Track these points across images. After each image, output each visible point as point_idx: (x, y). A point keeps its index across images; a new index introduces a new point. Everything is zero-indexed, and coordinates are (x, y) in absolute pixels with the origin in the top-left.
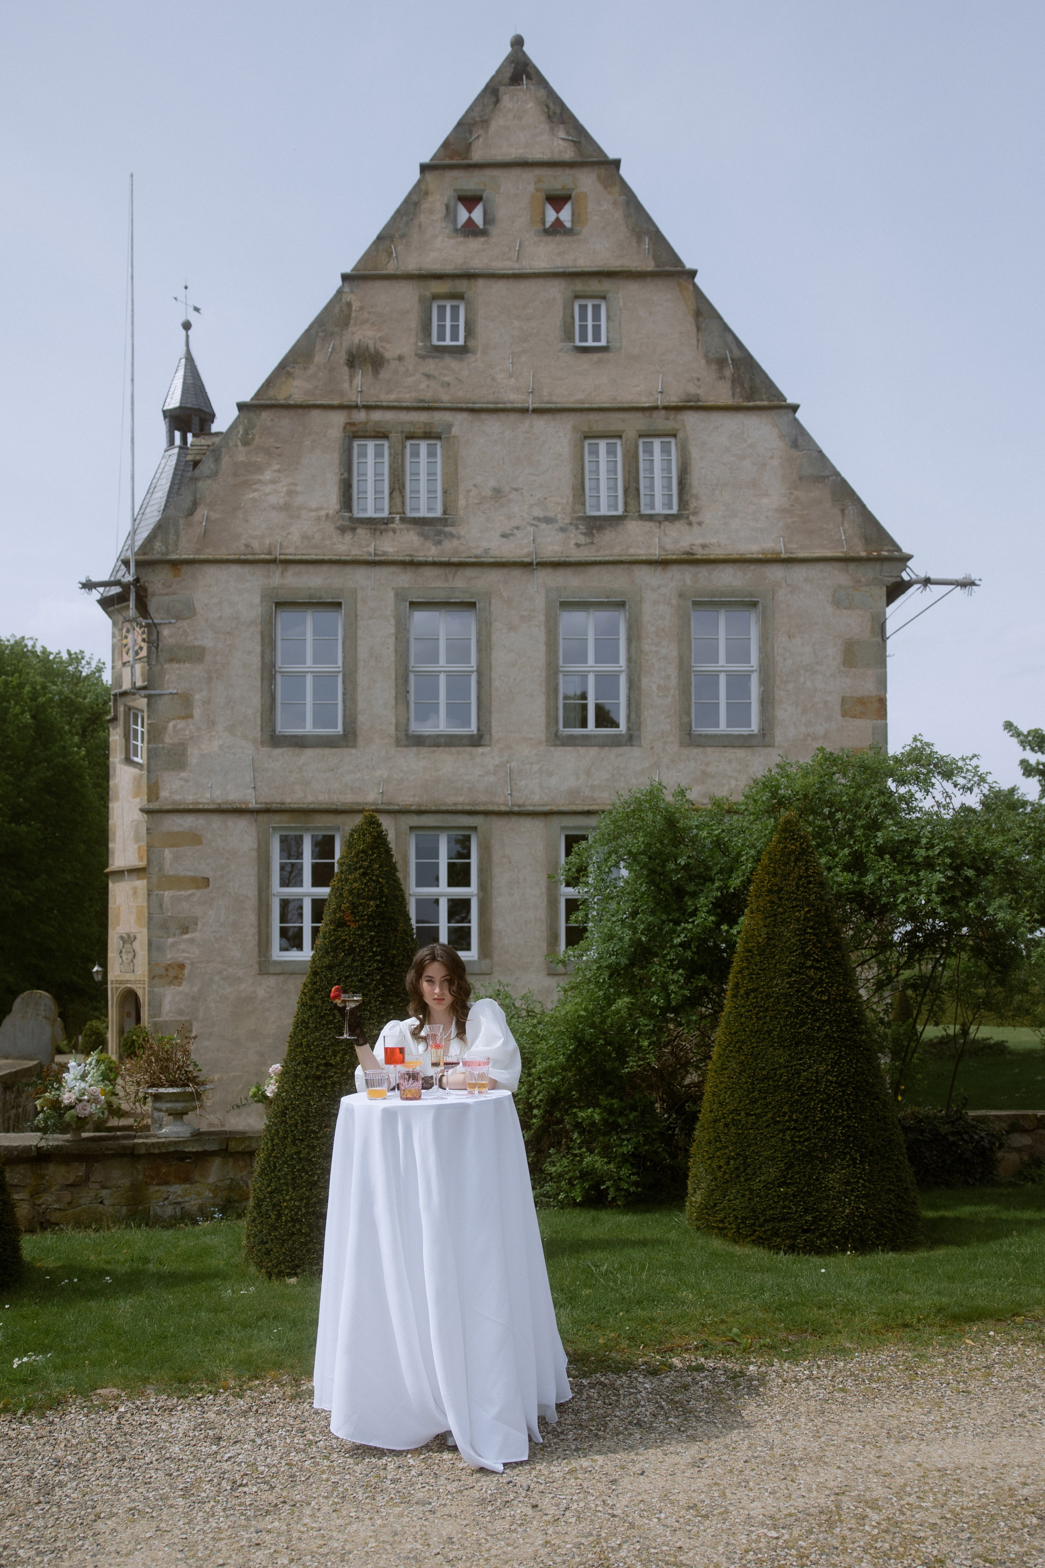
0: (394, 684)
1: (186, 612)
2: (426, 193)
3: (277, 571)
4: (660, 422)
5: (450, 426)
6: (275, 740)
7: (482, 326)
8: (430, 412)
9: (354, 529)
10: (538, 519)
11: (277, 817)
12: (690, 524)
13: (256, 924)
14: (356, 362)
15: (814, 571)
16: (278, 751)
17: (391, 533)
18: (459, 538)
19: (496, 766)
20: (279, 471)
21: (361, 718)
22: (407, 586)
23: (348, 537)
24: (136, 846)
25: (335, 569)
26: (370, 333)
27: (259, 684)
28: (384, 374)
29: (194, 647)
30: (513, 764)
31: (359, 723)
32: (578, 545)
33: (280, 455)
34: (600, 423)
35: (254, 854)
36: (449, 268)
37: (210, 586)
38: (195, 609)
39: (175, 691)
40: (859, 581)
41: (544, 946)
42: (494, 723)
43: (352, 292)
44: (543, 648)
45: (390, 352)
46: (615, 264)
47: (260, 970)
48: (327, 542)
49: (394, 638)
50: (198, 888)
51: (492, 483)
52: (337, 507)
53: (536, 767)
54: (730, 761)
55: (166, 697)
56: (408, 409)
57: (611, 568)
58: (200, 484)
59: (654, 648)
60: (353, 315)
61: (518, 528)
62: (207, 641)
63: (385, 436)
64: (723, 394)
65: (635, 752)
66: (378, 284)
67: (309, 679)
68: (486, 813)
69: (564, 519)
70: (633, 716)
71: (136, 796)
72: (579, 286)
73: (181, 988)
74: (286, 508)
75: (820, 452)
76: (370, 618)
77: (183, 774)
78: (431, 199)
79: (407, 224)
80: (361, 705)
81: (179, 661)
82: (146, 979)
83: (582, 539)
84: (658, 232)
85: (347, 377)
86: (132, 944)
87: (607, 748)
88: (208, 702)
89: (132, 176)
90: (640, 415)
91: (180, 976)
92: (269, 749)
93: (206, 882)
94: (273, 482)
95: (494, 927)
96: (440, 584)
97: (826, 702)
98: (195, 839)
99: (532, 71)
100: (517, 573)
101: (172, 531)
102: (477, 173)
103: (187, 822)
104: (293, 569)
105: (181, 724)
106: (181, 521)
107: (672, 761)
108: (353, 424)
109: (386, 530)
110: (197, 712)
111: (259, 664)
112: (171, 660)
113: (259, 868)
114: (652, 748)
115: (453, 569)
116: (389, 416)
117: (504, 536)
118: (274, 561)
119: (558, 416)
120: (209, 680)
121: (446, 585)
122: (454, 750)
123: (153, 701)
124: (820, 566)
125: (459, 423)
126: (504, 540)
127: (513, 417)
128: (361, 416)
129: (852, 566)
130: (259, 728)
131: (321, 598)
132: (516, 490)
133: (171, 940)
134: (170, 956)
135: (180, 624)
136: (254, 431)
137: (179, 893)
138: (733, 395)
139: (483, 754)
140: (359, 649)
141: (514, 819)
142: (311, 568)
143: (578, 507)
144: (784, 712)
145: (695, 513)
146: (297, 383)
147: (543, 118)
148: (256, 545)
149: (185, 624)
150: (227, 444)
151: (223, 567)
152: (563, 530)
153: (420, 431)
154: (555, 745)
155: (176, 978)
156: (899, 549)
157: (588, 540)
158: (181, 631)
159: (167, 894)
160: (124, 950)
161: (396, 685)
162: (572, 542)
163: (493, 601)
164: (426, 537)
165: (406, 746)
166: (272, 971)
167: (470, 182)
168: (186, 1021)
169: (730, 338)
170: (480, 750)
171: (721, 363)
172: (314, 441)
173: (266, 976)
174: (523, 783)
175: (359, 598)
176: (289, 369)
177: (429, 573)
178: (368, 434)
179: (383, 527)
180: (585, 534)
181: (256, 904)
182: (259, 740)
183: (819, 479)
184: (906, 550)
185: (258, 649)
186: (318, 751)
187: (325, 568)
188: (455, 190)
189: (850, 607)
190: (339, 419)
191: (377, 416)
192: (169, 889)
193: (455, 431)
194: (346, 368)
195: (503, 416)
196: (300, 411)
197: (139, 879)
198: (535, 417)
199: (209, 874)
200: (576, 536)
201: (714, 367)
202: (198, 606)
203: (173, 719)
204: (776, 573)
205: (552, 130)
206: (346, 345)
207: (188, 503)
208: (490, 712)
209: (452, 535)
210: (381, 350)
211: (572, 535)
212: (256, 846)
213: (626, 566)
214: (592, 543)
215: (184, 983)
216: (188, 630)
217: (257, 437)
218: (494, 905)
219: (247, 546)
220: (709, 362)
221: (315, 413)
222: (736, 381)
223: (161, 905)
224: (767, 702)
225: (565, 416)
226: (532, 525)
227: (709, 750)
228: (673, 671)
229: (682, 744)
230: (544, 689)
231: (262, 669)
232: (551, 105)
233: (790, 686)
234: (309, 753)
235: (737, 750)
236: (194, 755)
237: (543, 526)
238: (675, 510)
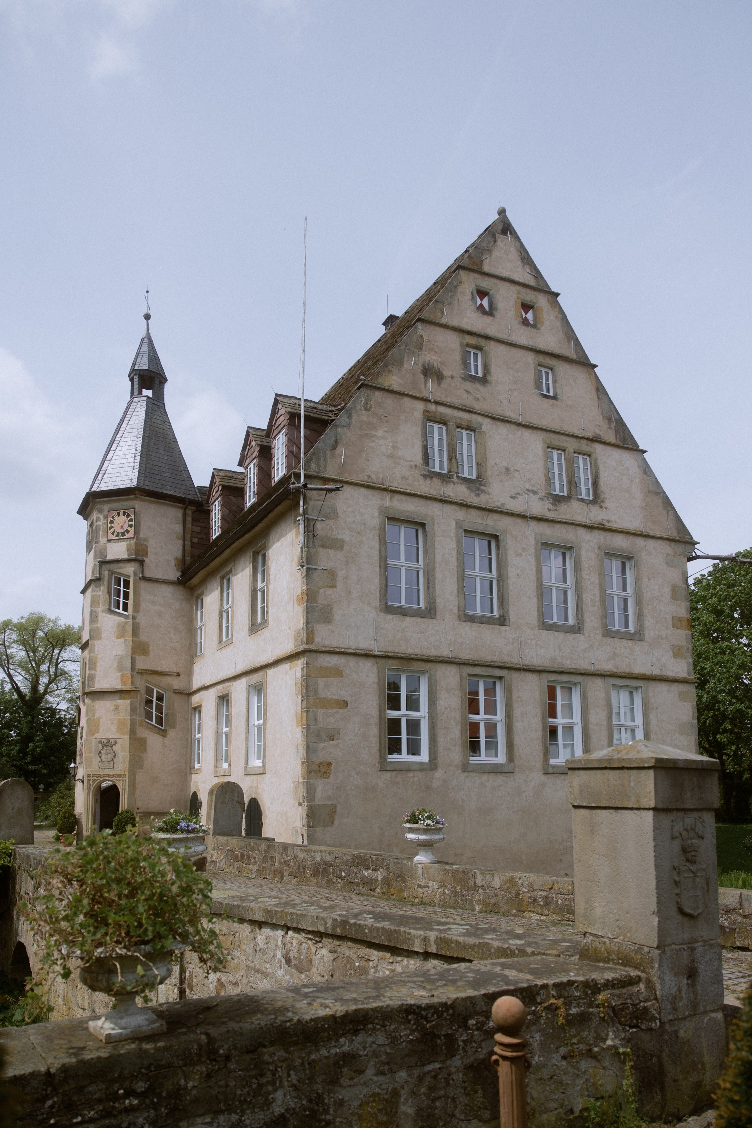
0: (456, 580)
1: (332, 515)
2: (461, 282)
3: (388, 496)
4: (585, 446)
5: (481, 425)
6: (388, 610)
7: (494, 369)
8: (470, 414)
9: (431, 478)
10: (528, 490)
11: (390, 662)
12: (601, 507)
13: (378, 735)
14: (428, 373)
15: (658, 544)
16: (390, 617)
17: (452, 484)
18: (489, 494)
19: (513, 639)
20: (387, 432)
21: (438, 601)
22: (462, 519)
23: (428, 481)
24: (119, 674)
25: (422, 501)
26: (434, 358)
27: (378, 569)
28: (444, 384)
29: (337, 539)
30: (523, 639)
31: (437, 603)
32: (549, 510)
33: (387, 422)
34: (556, 440)
35: (376, 686)
36: (474, 329)
37: (347, 499)
38: (337, 513)
39: (325, 568)
40: (676, 553)
41: (541, 754)
42: (511, 612)
43: (423, 329)
44: (534, 569)
45: (446, 373)
46: (557, 351)
47: (381, 768)
48: (416, 483)
49: (455, 551)
50: (340, 708)
51: (504, 464)
52: (422, 462)
53: (534, 642)
54: (625, 648)
55: (318, 572)
56: (459, 409)
57: (566, 526)
58: (339, 430)
59: (588, 577)
60: (424, 344)
61: (519, 494)
62: (345, 536)
63: (445, 423)
64: (611, 437)
65: (581, 638)
66: (437, 329)
67: (403, 570)
68: (510, 669)
69: (542, 493)
70: (580, 616)
71: (120, 637)
72: (541, 359)
73: (329, 780)
74: (391, 456)
75: (656, 478)
76: (442, 536)
77: (330, 627)
78: (463, 286)
79: (451, 297)
80: (438, 592)
81: (327, 548)
82: (127, 773)
83: (551, 507)
84: (577, 339)
85: (423, 381)
86: (112, 747)
87: (568, 634)
88: (346, 578)
89: (306, 218)
90: (574, 440)
91: (328, 771)
92: (385, 615)
93: (345, 704)
94: (384, 438)
95: (515, 742)
96: (479, 521)
97: (666, 618)
98: (338, 673)
99: (512, 230)
100: (519, 521)
101: (322, 458)
102: (487, 278)
103: (334, 660)
104: (397, 497)
105: (329, 592)
106: (328, 452)
107: (599, 645)
108: (428, 411)
109: (450, 482)
110: (340, 585)
111: (378, 557)
112: (323, 546)
113: (379, 696)
114: (589, 636)
115: (487, 513)
116: (448, 411)
117: (512, 497)
118: (385, 490)
119: (535, 432)
120: (347, 563)
121: (483, 522)
122: (490, 626)
123: (310, 573)
124: (659, 542)
125: (486, 424)
126: (512, 500)
127: (513, 427)
128: (432, 407)
129: (673, 544)
130: (378, 600)
131: (414, 519)
132: (517, 471)
133: (322, 745)
134: (322, 756)
135: (328, 522)
136: (371, 403)
137: (328, 711)
138: (616, 439)
139: (506, 631)
140: (436, 555)
141: (523, 673)
142: (408, 498)
143: (548, 487)
144: (648, 622)
145: (603, 502)
146: (394, 378)
147: (519, 258)
148: (374, 477)
149: (331, 522)
150: (355, 407)
151: (355, 488)
152: (541, 499)
153: (465, 424)
154: (543, 629)
155: (326, 772)
156: (692, 538)
157: (554, 508)
158: (329, 527)
159: (320, 712)
160: (103, 752)
161: (458, 581)
162: (547, 507)
163: (508, 536)
164: (472, 491)
165: (464, 621)
166: (388, 769)
167: (485, 283)
168: (332, 805)
169: (612, 407)
170: (504, 628)
171: (609, 419)
172: (406, 417)
173: (384, 772)
174: (527, 651)
175: (436, 522)
176: (389, 368)
177: (474, 513)
178: (436, 420)
179: (447, 479)
180: (552, 504)
181: (378, 721)
182: (379, 608)
183: (657, 494)
184: (695, 539)
185: (377, 547)
186: (414, 619)
187: (416, 500)
188: (476, 285)
189: (672, 567)
190: (420, 406)
191: (441, 409)
192: (321, 708)
193: (484, 428)
194: (422, 376)
195: (508, 425)
196: (398, 396)
197: (121, 699)
198: (524, 429)
199: (348, 699)
200: (548, 504)
201: (606, 421)
202: (340, 512)
203: (324, 587)
204: (640, 542)
205: (523, 266)
206: (421, 361)
207: (332, 442)
208: (508, 604)
209: (485, 492)
210: (441, 369)
211: (546, 504)
212: (377, 680)
213: (574, 526)
214: (556, 510)
215: (331, 776)
216: (333, 527)
217: (373, 407)
218: (514, 728)
219: (369, 477)
220: (604, 418)
221: (407, 399)
222: (617, 432)
223: (316, 719)
224: (640, 615)
225: (539, 432)
226: (526, 494)
227: (616, 640)
228: (597, 591)
229: (603, 636)
230: (535, 594)
231: (380, 560)
232: (522, 252)
233: (650, 607)
234: (408, 619)
235: (628, 641)
236: (337, 615)
237: (531, 495)
238: (591, 498)
